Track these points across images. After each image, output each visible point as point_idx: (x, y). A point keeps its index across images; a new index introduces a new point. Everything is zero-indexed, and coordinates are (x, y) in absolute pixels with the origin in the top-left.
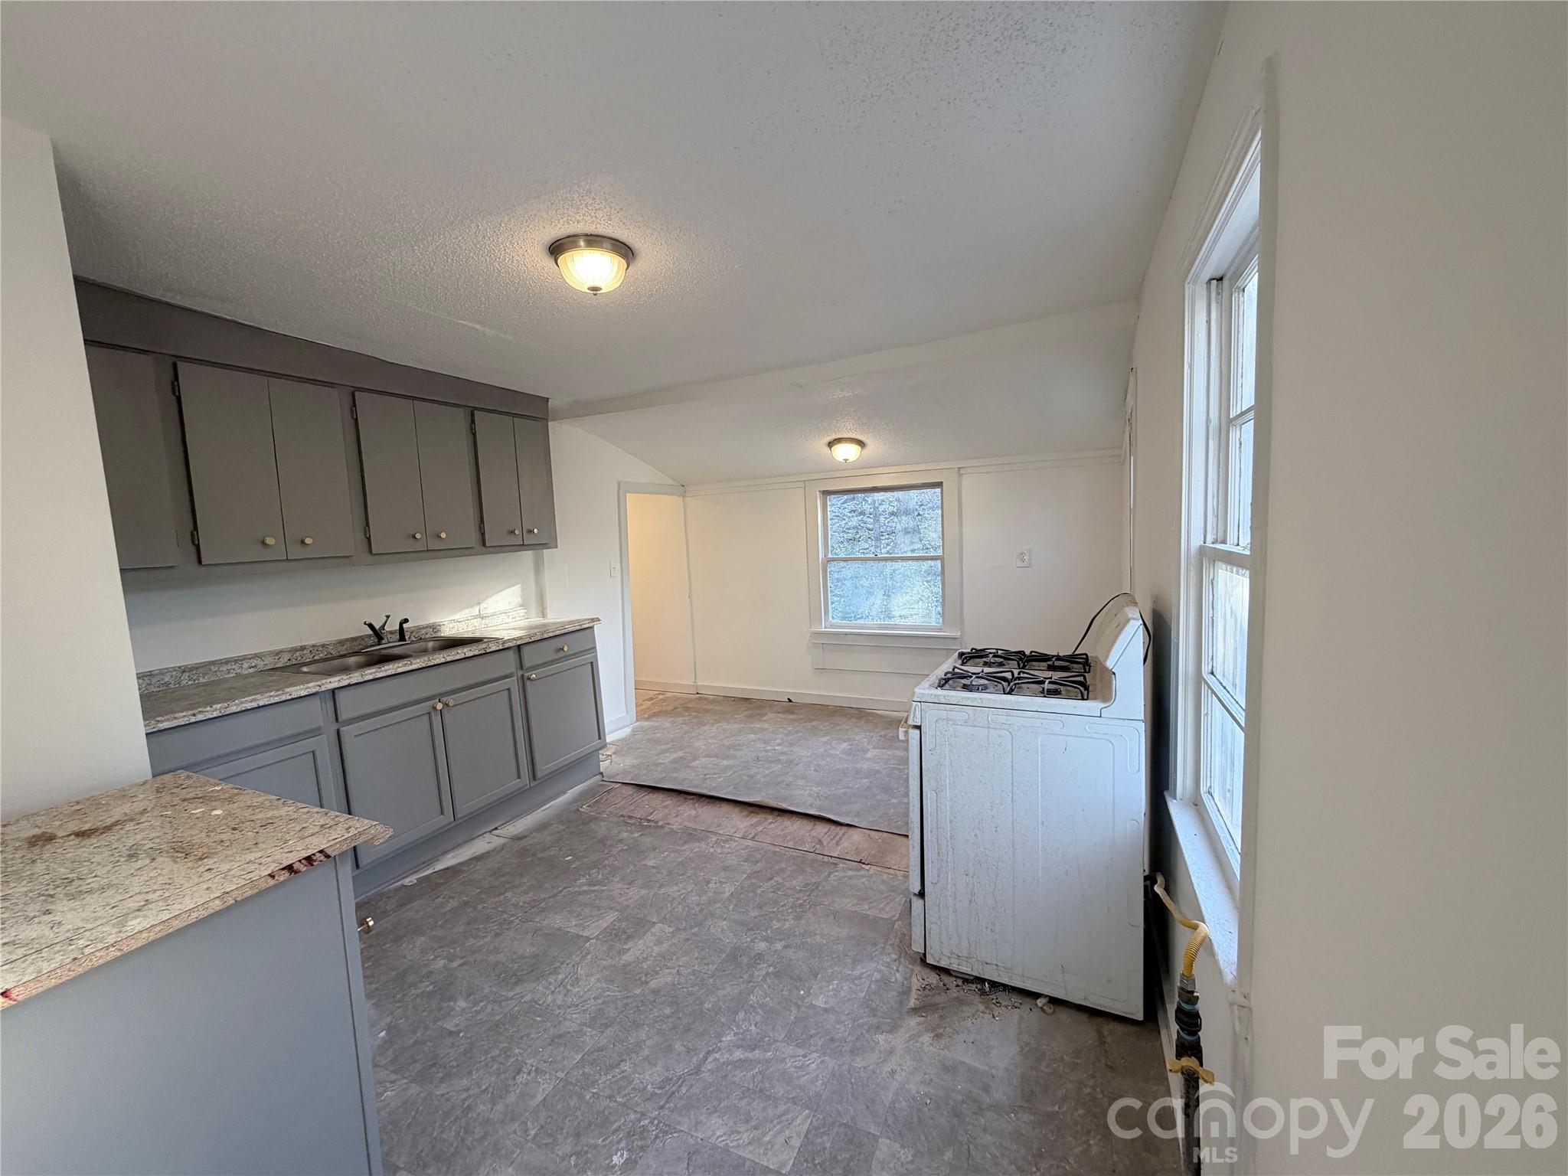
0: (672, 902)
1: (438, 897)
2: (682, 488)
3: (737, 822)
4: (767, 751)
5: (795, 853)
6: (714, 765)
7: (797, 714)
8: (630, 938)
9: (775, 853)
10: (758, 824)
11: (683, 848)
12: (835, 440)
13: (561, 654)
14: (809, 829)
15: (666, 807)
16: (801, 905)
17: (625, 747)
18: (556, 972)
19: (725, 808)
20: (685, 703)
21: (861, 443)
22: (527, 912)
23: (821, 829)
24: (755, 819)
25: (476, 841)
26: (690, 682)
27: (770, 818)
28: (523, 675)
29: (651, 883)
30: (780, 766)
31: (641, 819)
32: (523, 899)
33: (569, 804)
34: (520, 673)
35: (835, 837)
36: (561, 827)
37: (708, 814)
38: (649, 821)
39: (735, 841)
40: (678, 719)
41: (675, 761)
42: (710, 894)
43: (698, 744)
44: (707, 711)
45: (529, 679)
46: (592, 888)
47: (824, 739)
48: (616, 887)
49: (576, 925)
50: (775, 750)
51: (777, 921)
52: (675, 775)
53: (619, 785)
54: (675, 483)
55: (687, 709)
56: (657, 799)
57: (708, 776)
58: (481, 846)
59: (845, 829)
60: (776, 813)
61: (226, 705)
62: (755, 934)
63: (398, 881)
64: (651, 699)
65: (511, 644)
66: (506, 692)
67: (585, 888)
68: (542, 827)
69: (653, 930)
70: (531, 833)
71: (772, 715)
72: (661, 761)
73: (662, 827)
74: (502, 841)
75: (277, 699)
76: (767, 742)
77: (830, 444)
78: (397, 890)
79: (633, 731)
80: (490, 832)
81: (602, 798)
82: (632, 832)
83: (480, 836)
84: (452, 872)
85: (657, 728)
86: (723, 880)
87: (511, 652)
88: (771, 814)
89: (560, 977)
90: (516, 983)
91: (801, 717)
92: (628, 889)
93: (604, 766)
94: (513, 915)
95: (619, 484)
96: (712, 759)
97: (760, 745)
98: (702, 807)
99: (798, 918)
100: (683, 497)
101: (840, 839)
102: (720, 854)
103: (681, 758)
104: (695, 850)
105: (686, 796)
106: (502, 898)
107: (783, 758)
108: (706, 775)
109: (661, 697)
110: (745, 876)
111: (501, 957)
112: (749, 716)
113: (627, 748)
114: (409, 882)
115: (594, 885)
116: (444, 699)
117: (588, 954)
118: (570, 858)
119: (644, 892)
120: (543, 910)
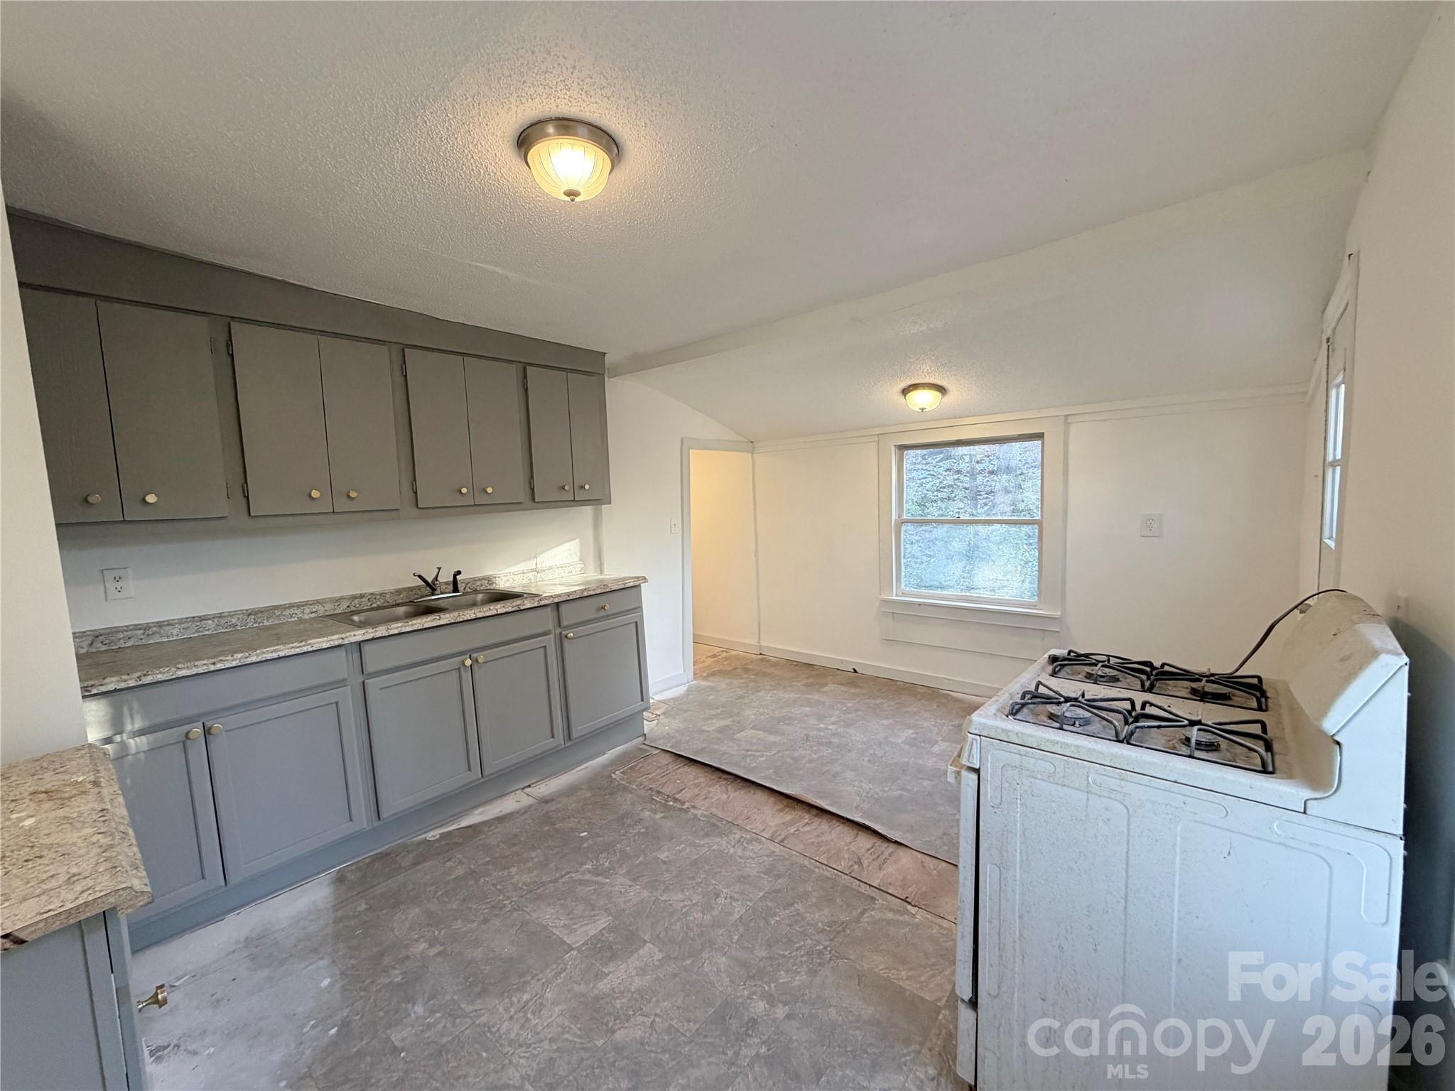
0: (672, 915)
1: (449, 860)
2: (751, 445)
3: (770, 817)
4: (819, 730)
5: (828, 873)
6: (759, 739)
7: (860, 687)
8: (613, 957)
9: (802, 867)
10: (792, 823)
11: (702, 842)
12: (910, 386)
13: (603, 613)
14: (849, 840)
15: (697, 785)
16: (820, 952)
17: (675, 707)
18: (522, 988)
19: (760, 796)
20: (746, 664)
21: (941, 389)
22: (522, 896)
23: (864, 842)
24: (789, 816)
25: (507, 797)
26: (754, 642)
27: (807, 817)
28: (561, 633)
29: (657, 884)
30: (830, 751)
31: (668, 796)
32: (526, 878)
33: (604, 766)
34: (558, 631)
35: (878, 857)
36: (589, 795)
37: (741, 799)
38: (676, 800)
39: (761, 842)
40: (735, 682)
41: (721, 730)
42: (715, 913)
43: (748, 712)
44: (765, 674)
45: (566, 637)
46: (594, 879)
47: (886, 722)
48: (620, 881)
49: (564, 926)
50: (827, 729)
51: (787, 972)
52: (717, 747)
53: (659, 751)
54: (741, 439)
55: (746, 670)
56: (691, 773)
57: (749, 753)
58: (508, 805)
59: (892, 847)
60: (814, 812)
61: (247, 654)
62: (755, 985)
63: (422, 834)
64: (714, 656)
65: (547, 602)
66: (542, 649)
67: (587, 877)
68: (572, 790)
69: (641, 952)
70: (559, 797)
71: (831, 687)
72: (706, 728)
73: (687, 811)
74: (530, 801)
75: (298, 651)
76: (821, 718)
77: (905, 392)
78: (419, 844)
79: (687, 690)
80: (523, 789)
81: (637, 765)
82: (655, 812)
83: (511, 792)
84: (474, 829)
85: (712, 689)
86: (735, 896)
87: (549, 609)
88: (809, 812)
89: (526, 997)
90: (479, 995)
91: (864, 692)
92: (630, 886)
93: (647, 727)
94: (508, 898)
95: (682, 440)
96: (758, 732)
97: (813, 721)
98: (735, 791)
99: (813, 972)
100: (752, 454)
101: (885, 861)
102: (741, 857)
103: (727, 726)
104: (713, 848)
105: (721, 775)
106: (506, 873)
107: (835, 740)
108: (747, 751)
109: (724, 655)
110: (761, 894)
111: (478, 953)
112: (807, 685)
113: (678, 709)
114: (433, 836)
115: (598, 875)
116: (474, 655)
117: (564, 971)
118: (586, 833)
119: (645, 894)
120: (539, 898)
